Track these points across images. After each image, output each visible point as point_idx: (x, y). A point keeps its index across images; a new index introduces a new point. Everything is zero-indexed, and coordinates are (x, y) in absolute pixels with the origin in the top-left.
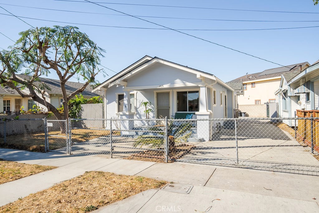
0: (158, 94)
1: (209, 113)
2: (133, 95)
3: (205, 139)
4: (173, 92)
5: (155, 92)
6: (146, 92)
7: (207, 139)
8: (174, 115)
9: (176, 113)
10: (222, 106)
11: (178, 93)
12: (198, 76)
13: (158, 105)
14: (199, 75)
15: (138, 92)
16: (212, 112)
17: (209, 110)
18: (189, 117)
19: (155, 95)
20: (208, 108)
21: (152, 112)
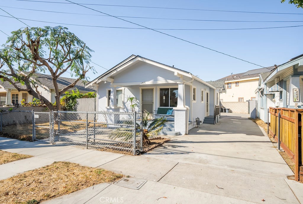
0: (143, 90)
1: (185, 109)
2: (121, 90)
3: (182, 133)
4: (156, 89)
5: (141, 88)
6: (133, 88)
7: (183, 133)
8: (157, 110)
9: (158, 108)
10: (202, 102)
11: (161, 89)
12: (176, 74)
13: (143, 100)
14: (176, 72)
15: (126, 88)
16: (188, 108)
17: (186, 106)
18: (170, 112)
19: (141, 92)
20: (185, 104)
21: (138, 106)
